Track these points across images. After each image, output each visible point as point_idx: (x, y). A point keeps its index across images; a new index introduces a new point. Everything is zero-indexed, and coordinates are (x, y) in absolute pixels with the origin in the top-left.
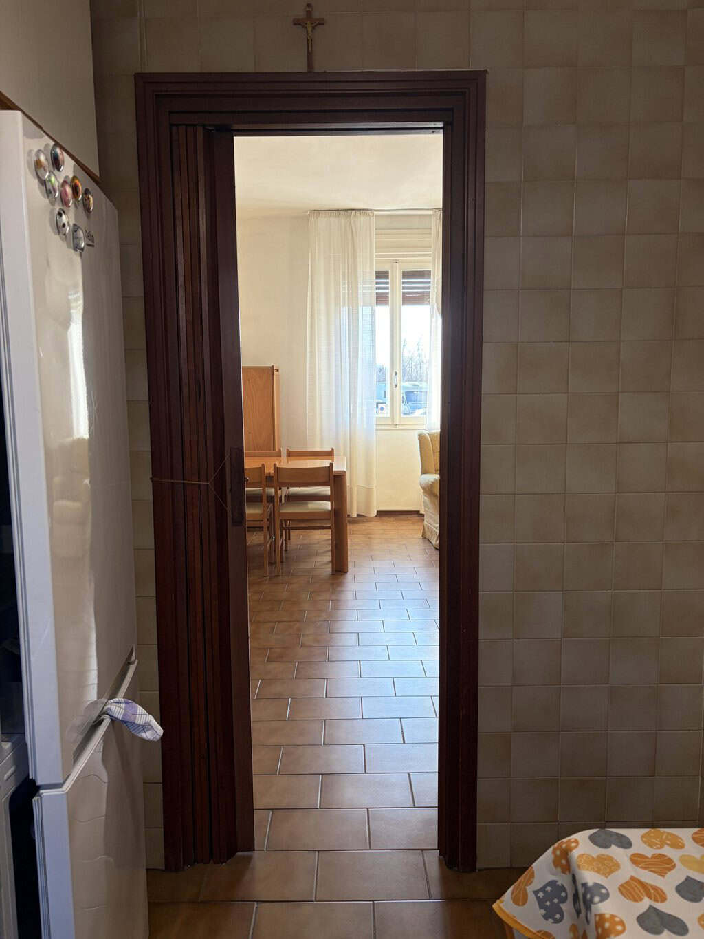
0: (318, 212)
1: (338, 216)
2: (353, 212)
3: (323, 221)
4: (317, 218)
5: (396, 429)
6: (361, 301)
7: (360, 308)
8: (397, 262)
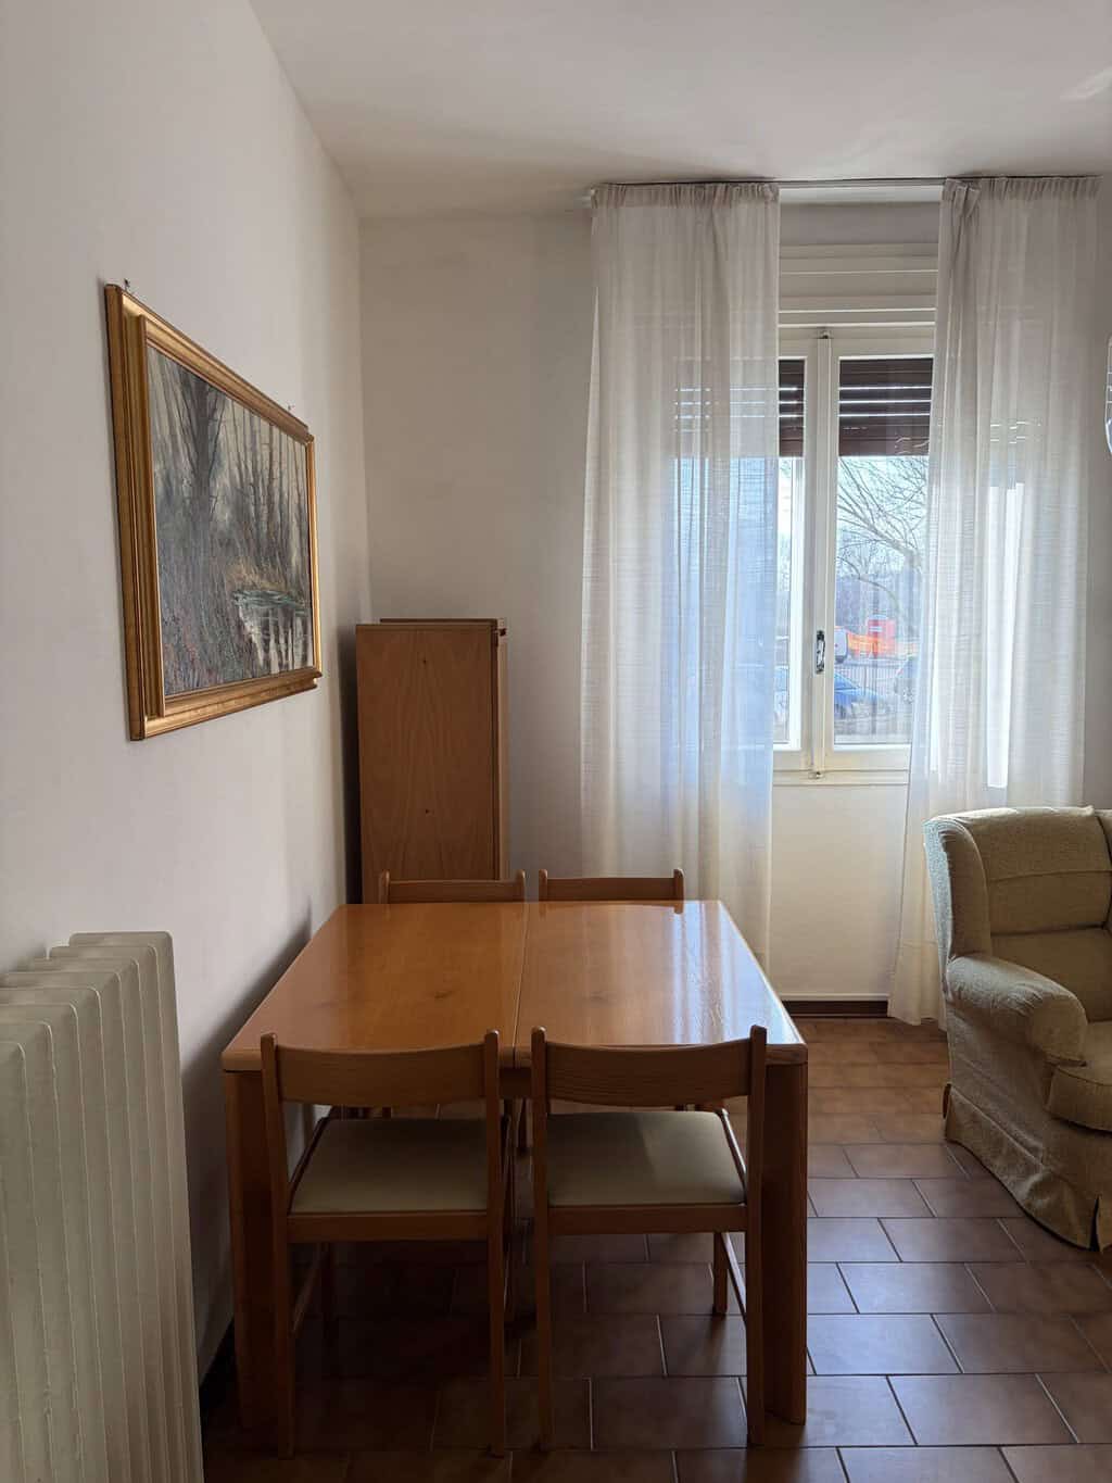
0: (619, 188)
1: (676, 200)
2: (721, 187)
3: (632, 217)
4: (616, 206)
5: (818, 782)
6: (736, 442)
7: (733, 462)
8: (826, 337)
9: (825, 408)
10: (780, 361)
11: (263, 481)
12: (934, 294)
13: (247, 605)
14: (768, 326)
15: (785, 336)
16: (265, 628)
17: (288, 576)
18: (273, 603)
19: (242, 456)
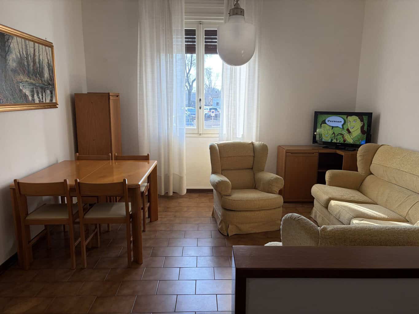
5: (200, 136)
6: (175, 50)
7: (174, 55)
8: (201, 24)
9: (200, 42)
10: (185, 29)
11: (31, 56)
12: (223, 13)
13: (24, 86)
14: (182, 21)
15: (186, 23)
16: (32, 92)
17: (43, 80)
18: (36, 86)
19: (21, 50)
